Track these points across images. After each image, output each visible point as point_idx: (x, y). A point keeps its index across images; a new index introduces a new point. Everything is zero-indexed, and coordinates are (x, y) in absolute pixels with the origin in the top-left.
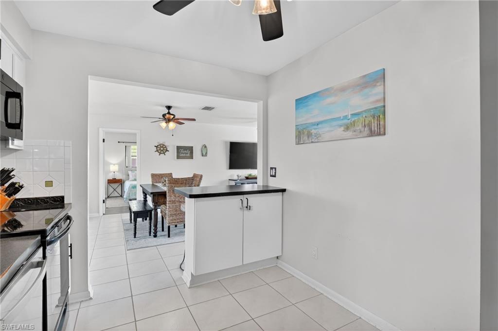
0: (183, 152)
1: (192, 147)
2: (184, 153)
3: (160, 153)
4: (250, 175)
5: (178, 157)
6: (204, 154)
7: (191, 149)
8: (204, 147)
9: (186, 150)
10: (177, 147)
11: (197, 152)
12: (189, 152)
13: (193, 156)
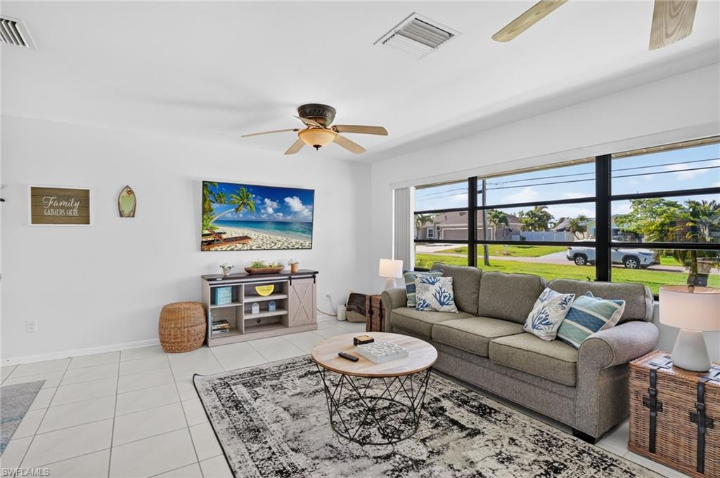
0: (56, 204)
1: (88, 191)
2: (58, 207)
4: (256, 265)
5: (37, 218)
6: (127, 210)
7: (83, 197)
8: (125, 193)
9: (68, 199)
10: (33, 189)
12: (77, 205)
13: (88, 217)
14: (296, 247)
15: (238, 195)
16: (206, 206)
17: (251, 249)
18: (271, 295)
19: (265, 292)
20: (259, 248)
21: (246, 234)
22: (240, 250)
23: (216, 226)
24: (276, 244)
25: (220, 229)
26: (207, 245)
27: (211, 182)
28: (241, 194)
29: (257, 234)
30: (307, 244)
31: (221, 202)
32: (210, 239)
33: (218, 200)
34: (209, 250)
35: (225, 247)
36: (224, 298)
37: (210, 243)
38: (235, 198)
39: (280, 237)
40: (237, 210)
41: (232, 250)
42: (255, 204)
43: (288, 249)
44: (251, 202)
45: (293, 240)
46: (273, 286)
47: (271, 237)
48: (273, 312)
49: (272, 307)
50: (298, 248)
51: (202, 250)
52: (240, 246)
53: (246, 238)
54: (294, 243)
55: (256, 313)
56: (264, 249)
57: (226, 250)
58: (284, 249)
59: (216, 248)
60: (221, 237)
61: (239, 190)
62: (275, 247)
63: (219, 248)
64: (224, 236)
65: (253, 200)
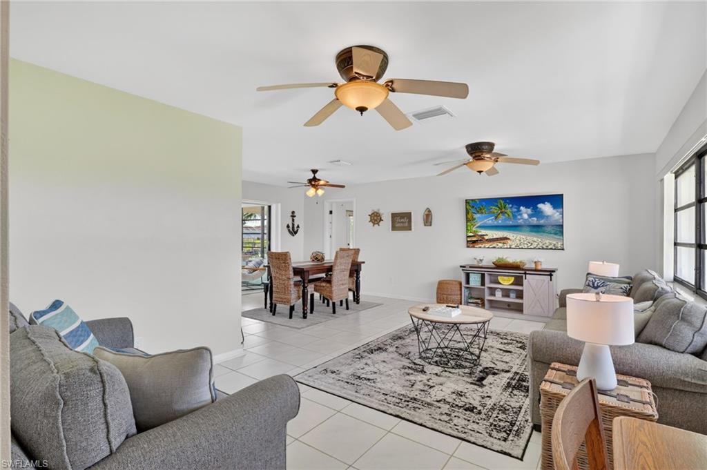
0: (400, 221)
3: (374, 224)
5: (394, 228)
8: (427, 212)
10: (392, 214)
11: (417, 220)
12: (407, 221)
13: (411, 226)
14: (550, 247)
15: (497, 206)
16: (469, 217)
17: (510, 248)
18: (510, 285)
19: (506, 282)
20: (517, 248)
21: (505, 236)
22: (501, 248)
23: (478, 230)
24: (532, 244)
25: (483, 232)
26: (472, 243)
27: (472, 200)
28: (499, 206)
29: (515, 235)
30: (559, 245)
31: (482, 213)
32: (474, 239)
33: (480, 211)
34: (474, 247)
35: (487, 245)
36: (475, 280)
37: (474, 242)
38: (494, 209)
39: (536, 239)
40: (496, 218)
41: (494, 248)
42: (512, 212)
43: (543, 249)
44: (508, 211)
45: (548, 241)
46: (513, 278)
47: (528, 238)
48: (512, 299)
49: (513, 295)
50: (551, 249)
51: (468, 247)
52: (500, 245)
53: (506, 238)
54: (547, 244)
55: (499, 296)
56: (522, 248)
57: (488, 248)
58: (539, 249)
59: (480, 245)
60: (484, 238)
61: (497, 202)
62: (532, 247)
63: (483, 246)
64: (486, 238)
65: (510, 209)
